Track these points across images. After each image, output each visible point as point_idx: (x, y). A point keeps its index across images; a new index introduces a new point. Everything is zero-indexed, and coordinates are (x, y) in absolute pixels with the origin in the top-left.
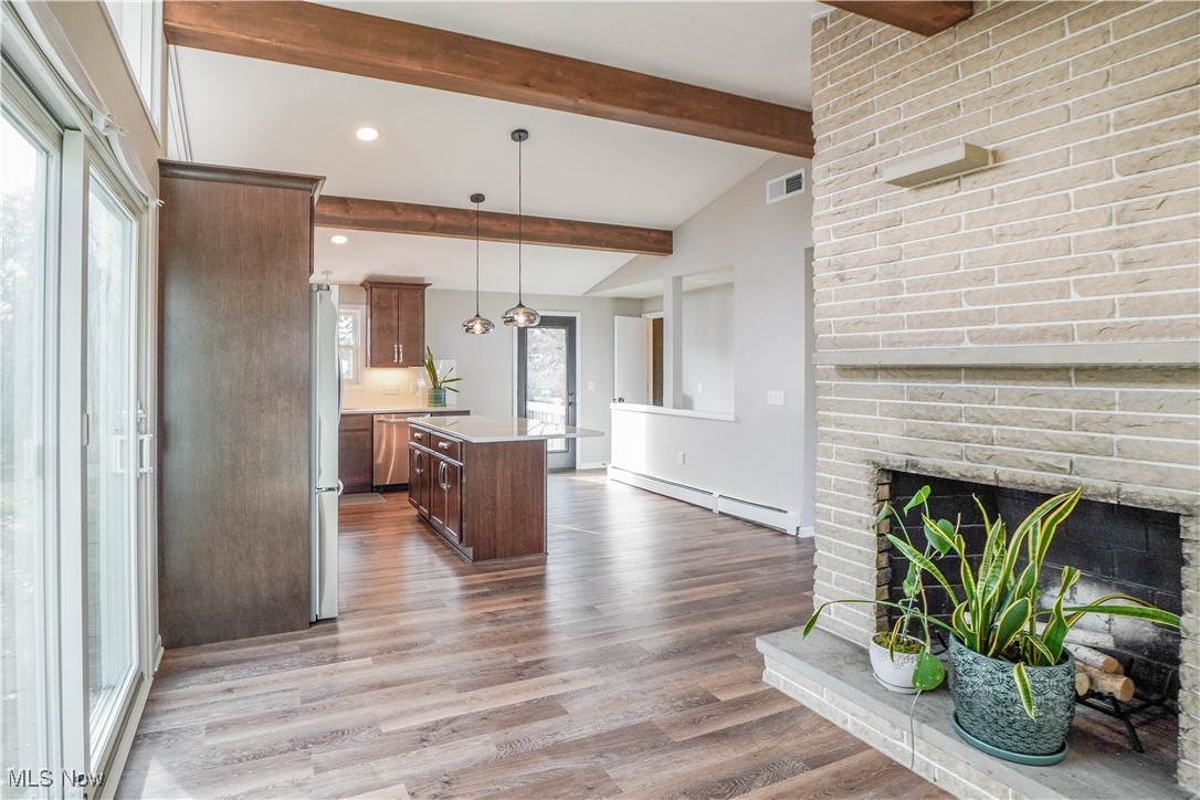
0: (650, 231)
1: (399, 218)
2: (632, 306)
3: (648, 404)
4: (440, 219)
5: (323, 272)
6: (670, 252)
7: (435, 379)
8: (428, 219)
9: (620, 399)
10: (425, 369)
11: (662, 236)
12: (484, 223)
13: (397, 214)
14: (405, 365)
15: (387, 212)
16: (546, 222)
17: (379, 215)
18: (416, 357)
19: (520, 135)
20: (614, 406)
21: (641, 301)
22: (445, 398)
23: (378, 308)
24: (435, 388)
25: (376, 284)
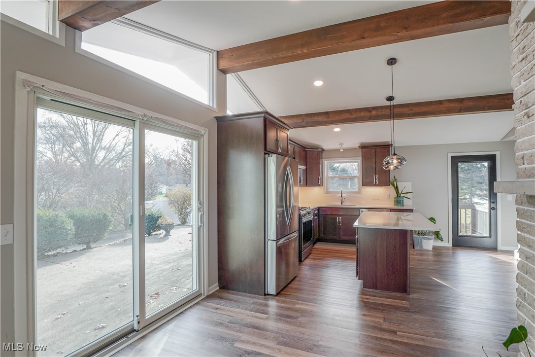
1: (352, 116)
4: (374, 113)
5: (340, 144)
7: (397, 193)
8: (367, 114)
10: (392, 187)
12: (396, 110)
13: (352, 114)
14: (380, 184)
15: (347, 115)
17: (344, 116)
18: (385, 179)
19: (392, 62)
22: (403, 202)
23: (365, 158)
24: (398, 196)
25: (364, 147)
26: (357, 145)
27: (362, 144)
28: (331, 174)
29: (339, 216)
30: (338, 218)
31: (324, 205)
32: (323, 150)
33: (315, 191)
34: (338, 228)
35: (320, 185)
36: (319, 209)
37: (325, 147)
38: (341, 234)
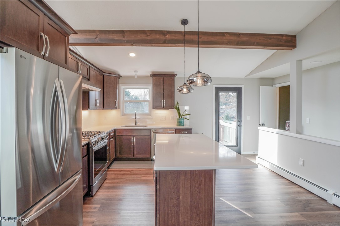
0: (283, 36)
1: (148, 38)
2: (268, 81)
3: (276, 128)
4: (168, 37)
5: (134, 71)
6: (295, 47)
7: (179, 115)
8: (162, 37)
9: (262, 124)
10: (175, 110)
11: (289, 38)
12: (188, 37)
13: (147, 36)
14: (167, 108)
15: (142, 35)
16: (223, 34)
17: (139, 37)
18: (171, 105)
20: (260, 128)
21: (273, 79)
22: (183, 123)
23: (155, 85)
24: (180, 118)
25: (155, 75)
26: (149, 74)
27: (153, 72)
28: (126, 99)
29: (133, 136)
30: (132, 138)
31: (120, 127)
32: (120, 76)
33: (112, 114)
34: (132, 147)
35: (116, 108)
36: (115, 131)
37: (122, 74)
38: (135, 153)
